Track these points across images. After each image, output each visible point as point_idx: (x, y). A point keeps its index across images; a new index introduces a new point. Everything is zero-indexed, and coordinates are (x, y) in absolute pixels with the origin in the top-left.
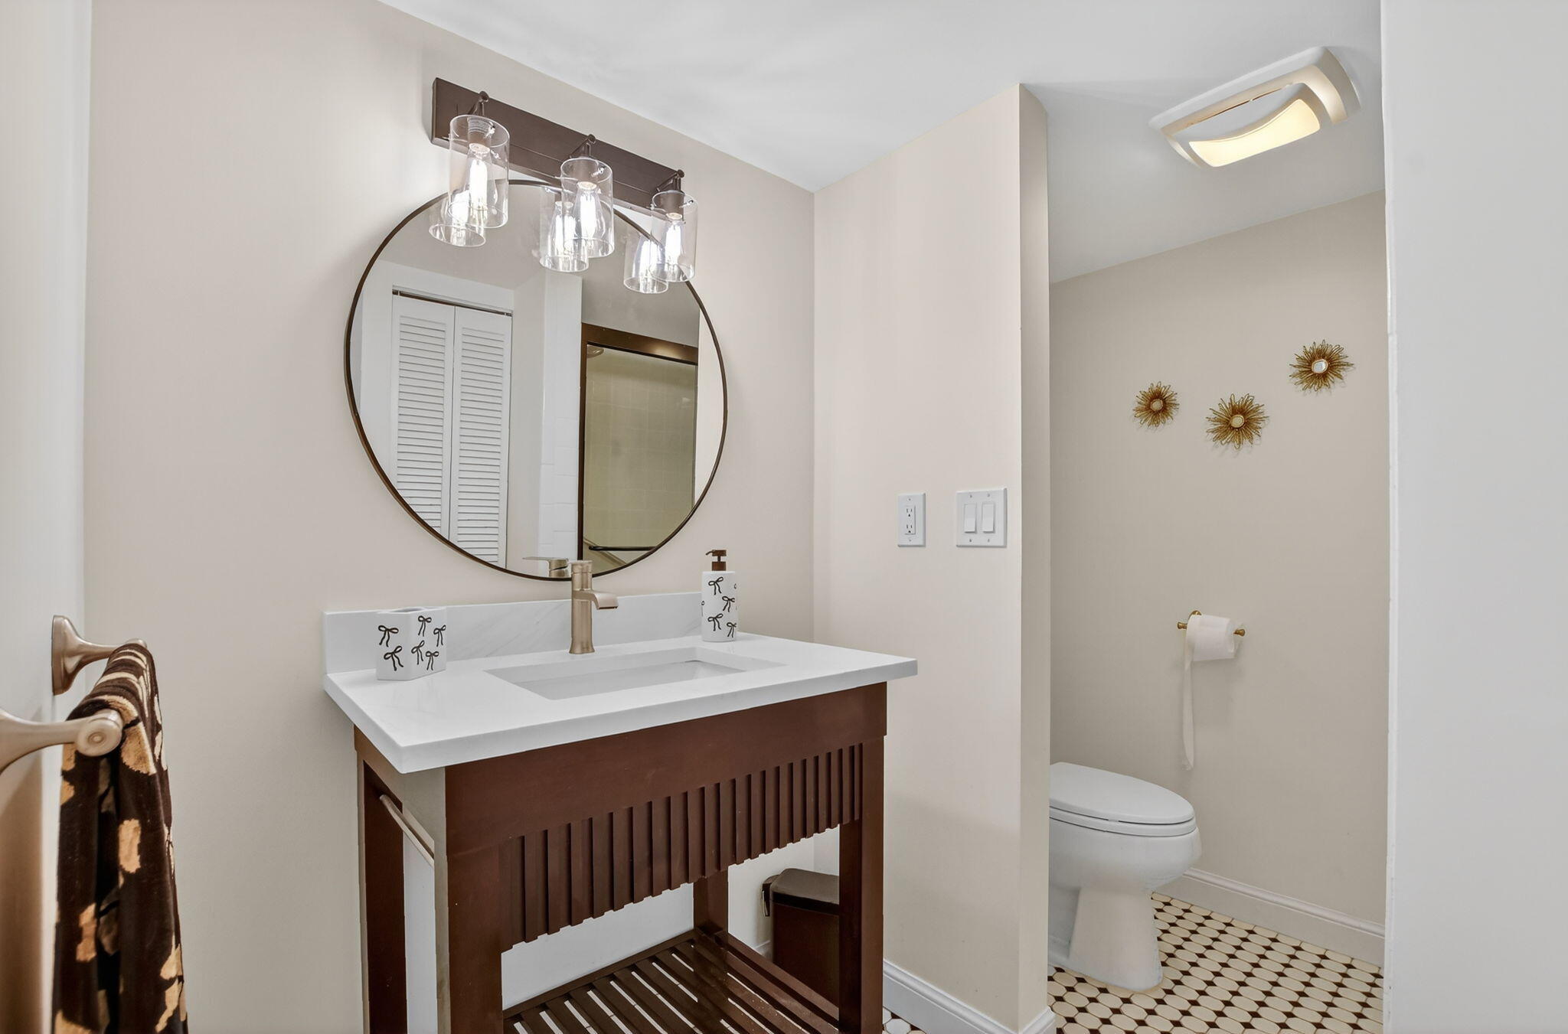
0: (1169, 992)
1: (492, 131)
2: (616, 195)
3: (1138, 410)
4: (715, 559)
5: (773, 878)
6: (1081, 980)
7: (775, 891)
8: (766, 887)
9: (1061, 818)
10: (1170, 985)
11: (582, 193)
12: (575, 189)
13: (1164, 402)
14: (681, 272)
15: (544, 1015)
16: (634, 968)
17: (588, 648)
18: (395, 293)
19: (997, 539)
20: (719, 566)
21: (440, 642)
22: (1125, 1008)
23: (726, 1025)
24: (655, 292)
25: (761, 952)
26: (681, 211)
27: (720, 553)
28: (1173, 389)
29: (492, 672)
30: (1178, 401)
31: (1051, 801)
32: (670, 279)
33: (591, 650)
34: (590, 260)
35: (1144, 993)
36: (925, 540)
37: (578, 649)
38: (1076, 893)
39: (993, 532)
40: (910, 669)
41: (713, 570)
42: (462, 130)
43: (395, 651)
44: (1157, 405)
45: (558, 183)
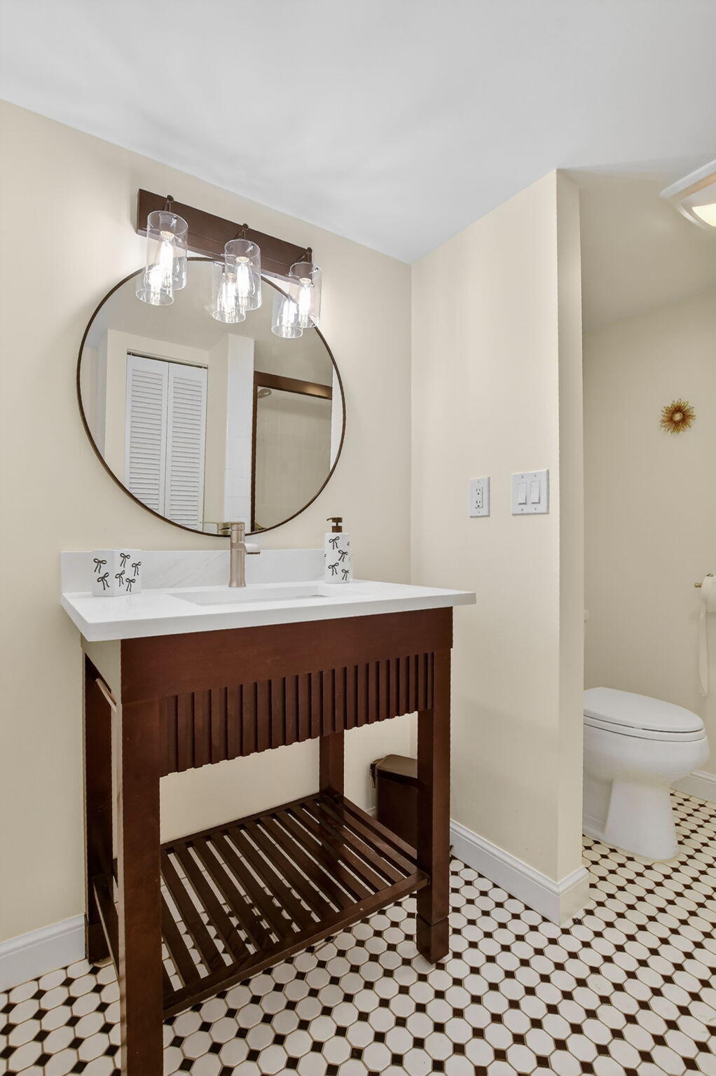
0: (684, 863)
1: (174, 221)
2: (263, 267)
3: (663, 421)
4: (335, 524)
5: (378, 760)
6: (613, 851)
7: (381, 769)
8: (373, 766)
9: (592, 724)
10: (684, 859)
11: (239, 264)
12: (235, 263)
13: (684, 415)
14: (310, 321)
15: (209, 843)
16: (274, 816)
17: (241, 584)
18: (129, 354)
19: (542, 508)
20: (337, 529)
21: (136, 573)
22: (647, 873)
23: (343, 865)
24: (294, 337)
25: (370, 814)
26: (310, 277)
27: (338, 520)
28: (691, 405)
29: (171, 595)
30: (694, 414)
31: (585, 711)
32: (302, 326)
33: (243, 585)
34: (247, 312)
35: (662, 863)
36: (489, 511)
37: (234, 584)
38: (609, 784)
39: (539, 503)
40: (470, 599)
41: (333, 532)
42: (156, 223)
43: (104, 577)
44: (678, 417)
45: (223, 259)
